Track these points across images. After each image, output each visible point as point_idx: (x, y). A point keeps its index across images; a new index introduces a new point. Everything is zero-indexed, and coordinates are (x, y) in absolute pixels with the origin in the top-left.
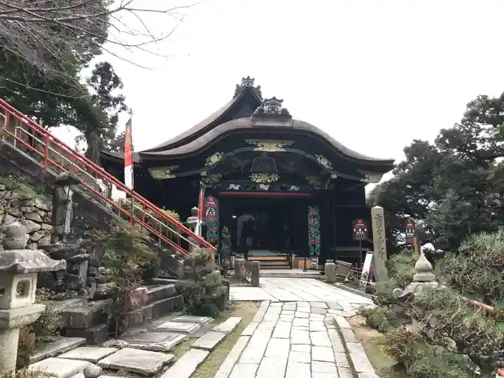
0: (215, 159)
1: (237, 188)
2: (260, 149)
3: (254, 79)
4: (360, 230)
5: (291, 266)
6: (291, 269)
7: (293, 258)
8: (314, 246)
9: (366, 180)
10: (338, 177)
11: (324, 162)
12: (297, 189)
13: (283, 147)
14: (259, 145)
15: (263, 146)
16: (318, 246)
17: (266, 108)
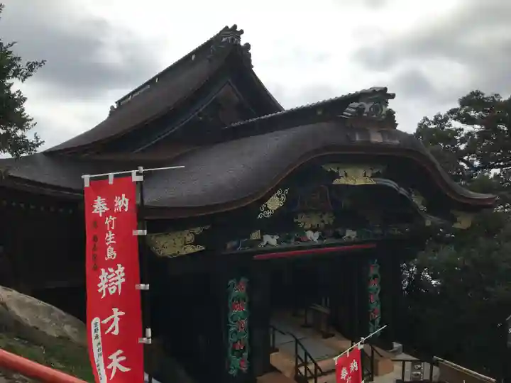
0: (274, 204)
1: (273, 241)
2: (344, 181)
8: (373, 322)
9: (458, 226)
10: (433, 224)
11: (418, 200)
12: (354, 236)
13: (373, 176)
14: (341, 173)
15: (346, 174)
16: (378, 321)
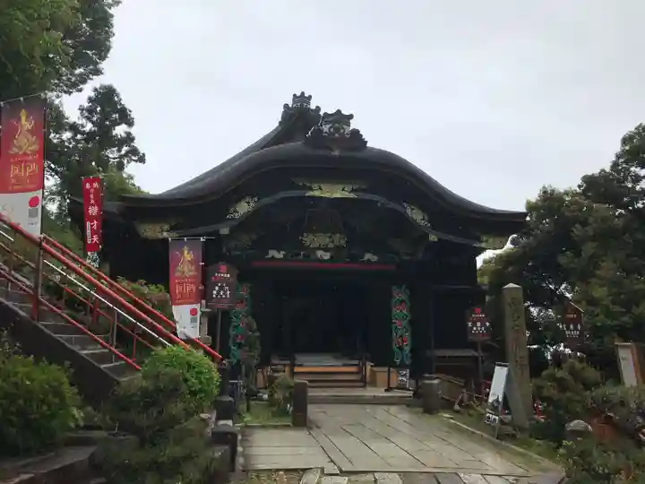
0: (243, 208)
1: (280, 255)
2: (317, 193)
3: (310, 97)
4: (479, 324)
5: (364, 382)
6: (364, 387)
7: (369, 368)
8: (401, 348)
9: (483, 245)
10: (439, 239)
11: (417, 215)
12: (375, 258)
13: (353, 191)
14: (314, 186)
15: (320, 189)
16: (407, 349)
17: (326, 128)
